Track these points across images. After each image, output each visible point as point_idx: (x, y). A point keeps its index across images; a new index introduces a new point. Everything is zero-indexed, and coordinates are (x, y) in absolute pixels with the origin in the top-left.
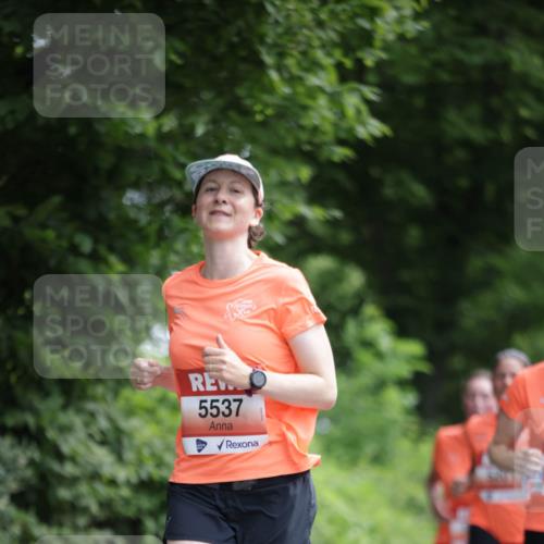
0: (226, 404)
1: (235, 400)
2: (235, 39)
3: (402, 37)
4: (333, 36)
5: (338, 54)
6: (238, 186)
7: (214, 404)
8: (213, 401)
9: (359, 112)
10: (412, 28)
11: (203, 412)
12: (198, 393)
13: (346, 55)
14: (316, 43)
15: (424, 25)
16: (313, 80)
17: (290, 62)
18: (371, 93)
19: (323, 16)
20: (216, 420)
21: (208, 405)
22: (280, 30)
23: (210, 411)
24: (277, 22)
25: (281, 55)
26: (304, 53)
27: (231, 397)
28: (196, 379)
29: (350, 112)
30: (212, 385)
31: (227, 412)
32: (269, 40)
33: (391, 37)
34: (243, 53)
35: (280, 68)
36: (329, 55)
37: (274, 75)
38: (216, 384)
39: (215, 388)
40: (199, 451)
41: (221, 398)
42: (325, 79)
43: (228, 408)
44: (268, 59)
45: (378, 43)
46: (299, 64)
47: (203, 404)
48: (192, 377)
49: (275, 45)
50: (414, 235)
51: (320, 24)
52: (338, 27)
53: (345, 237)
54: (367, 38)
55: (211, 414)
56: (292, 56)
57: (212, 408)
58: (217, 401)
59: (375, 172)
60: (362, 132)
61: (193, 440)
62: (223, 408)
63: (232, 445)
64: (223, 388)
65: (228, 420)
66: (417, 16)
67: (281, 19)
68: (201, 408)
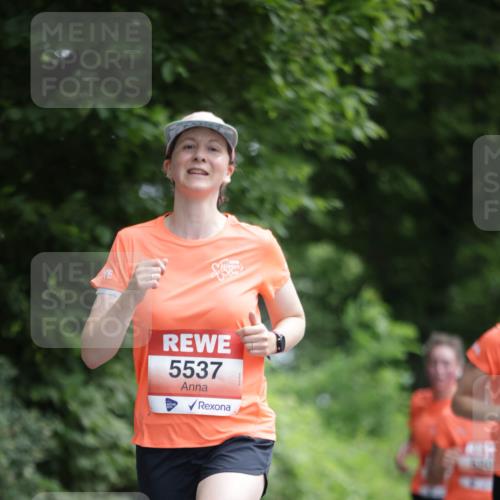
0: (203, 366)
1: (212, 363)
2: (243, 47)
3: (397, 45)
4: (334, 44)
5: (338, 60)
6: (216, 145)
7: (189, 365)
8: (187, 362)
9: (357, 113)
10: (407, 37)
11: (175, 372)
12: (170, 353)
13: (345, 62)
14: (318, 50)
15: (418, 34)
16: (316, 86)
17: (294, 68)
18: (368, 97)
19: (326, 26)
20: (189, 381)
21: (181, 366)
22: (284, 38)
23: (183, 371)
24: (282, 32)
25: (285, 60)
26: (307, 60)
27: (208, 360)
28: (170, 340)
29: (350, 113)
30: (188, 346)
31: (202, 374)
32: (274, 48)
33: (387, 45)
34: (250, 59)
35: (284, 74)
36: (331, 61)
37: (278, 80)
38: (194, 345)
39: (191, 350)
40: (169, 410)
41: (197, 360)
42: (326, 85)
43: (204, 370)
44: (273, 65)
45: (375, 50)
46: (302, 69)
47: (175, 364)
48: (166, 337)
49: (280, 52)
50: (408, 226)
51: (322, 33)
52: (339, 36)
53: (344, 227)
54: (365, 46)
55: (185, 375)
56: (295, 61)
57: (186, 368)
58: (193, 362)
59: (372, 167)
60: (358, 134)
61: (163, 399)
62: (198, 370)
63: (205, 406)
64: (200, 349)
65: (202, 382)
66: (412, 27)
67: (285, 29)
68: (172, 367)
